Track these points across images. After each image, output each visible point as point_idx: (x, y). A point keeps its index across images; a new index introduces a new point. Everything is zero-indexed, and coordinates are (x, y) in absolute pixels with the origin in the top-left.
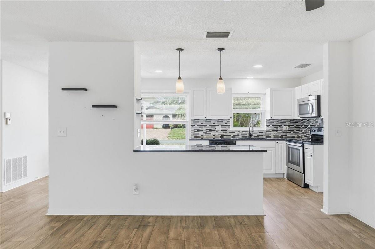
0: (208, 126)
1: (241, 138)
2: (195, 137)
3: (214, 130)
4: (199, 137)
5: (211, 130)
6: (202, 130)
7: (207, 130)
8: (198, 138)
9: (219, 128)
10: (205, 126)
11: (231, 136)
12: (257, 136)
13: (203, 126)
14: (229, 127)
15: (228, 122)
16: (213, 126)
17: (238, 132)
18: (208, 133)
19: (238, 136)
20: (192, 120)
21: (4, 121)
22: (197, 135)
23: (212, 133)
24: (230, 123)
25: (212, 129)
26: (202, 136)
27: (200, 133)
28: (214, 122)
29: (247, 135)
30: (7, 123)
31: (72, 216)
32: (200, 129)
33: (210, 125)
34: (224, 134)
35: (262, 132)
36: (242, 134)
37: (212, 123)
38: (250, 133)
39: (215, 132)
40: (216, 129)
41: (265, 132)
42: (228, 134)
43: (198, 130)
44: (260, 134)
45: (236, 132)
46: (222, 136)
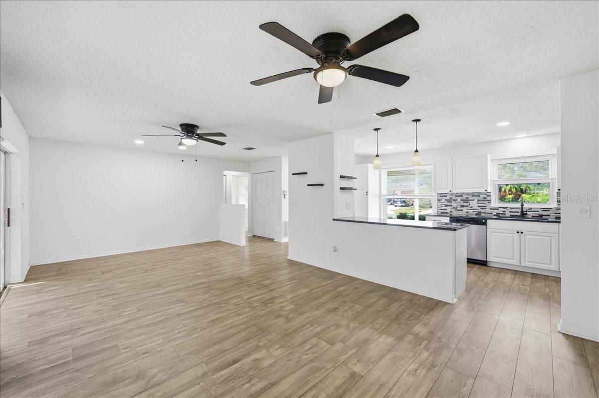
0: (459, 200)
1: (508, 217)
2: (442, 213)
3: (468, 206)
4: (447, 213)
5: (462, 206)
6: (451, 206)
7: (458, 206)
8: (445, 215)
9: (474, 204)
10: (454, 200)
11: (492, 213)
12: (538, 215)
13: (453, 201)
14: (489, 201)
15: (487, 196)
16: (466, 201)
17: (505, 210)
18: (458, 208)
19: (505, 214)
20: (438, 194)
21: (283, 196)
22: (445, 211)
23: (465, 209)
24: (492, 197)
25: (465, 204)
26: (451, 212)
27: (449, 209)
28: (467, 196)
29: (519, 214)
30: (285, 198)
31: (298, 262)
32: (449, 204)
33: (461, 200)
34: (482, 211)
35: (549, 211)
36: (510, 212)
37: (465, 197)
38: (522, 211)
39: (468, 208)
40: (469, 204)
41: (554, 211)
42: (488, 210)
43: (447, 206)
44: (545, 213)
45: (500, 209)
46: (479, 213)
